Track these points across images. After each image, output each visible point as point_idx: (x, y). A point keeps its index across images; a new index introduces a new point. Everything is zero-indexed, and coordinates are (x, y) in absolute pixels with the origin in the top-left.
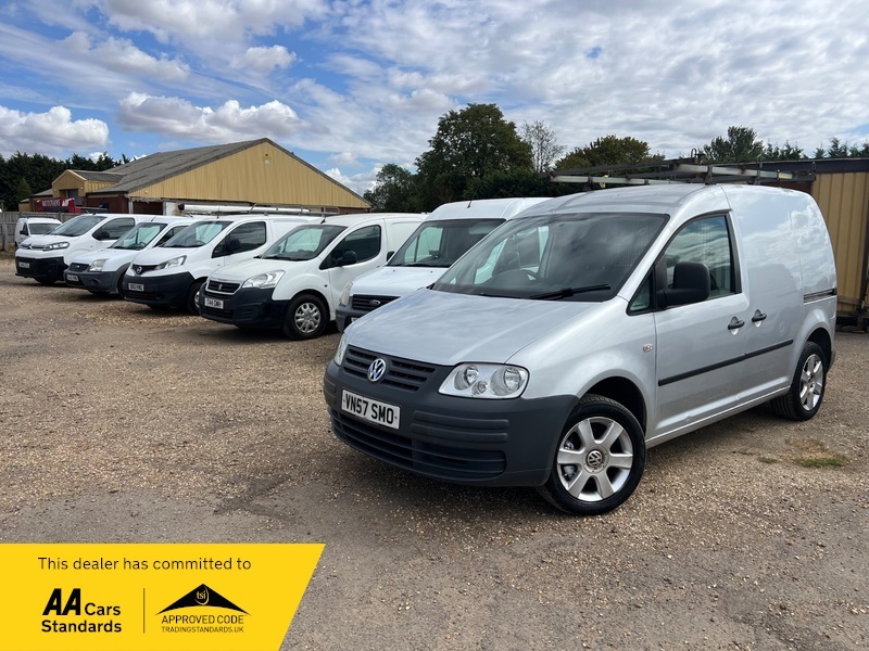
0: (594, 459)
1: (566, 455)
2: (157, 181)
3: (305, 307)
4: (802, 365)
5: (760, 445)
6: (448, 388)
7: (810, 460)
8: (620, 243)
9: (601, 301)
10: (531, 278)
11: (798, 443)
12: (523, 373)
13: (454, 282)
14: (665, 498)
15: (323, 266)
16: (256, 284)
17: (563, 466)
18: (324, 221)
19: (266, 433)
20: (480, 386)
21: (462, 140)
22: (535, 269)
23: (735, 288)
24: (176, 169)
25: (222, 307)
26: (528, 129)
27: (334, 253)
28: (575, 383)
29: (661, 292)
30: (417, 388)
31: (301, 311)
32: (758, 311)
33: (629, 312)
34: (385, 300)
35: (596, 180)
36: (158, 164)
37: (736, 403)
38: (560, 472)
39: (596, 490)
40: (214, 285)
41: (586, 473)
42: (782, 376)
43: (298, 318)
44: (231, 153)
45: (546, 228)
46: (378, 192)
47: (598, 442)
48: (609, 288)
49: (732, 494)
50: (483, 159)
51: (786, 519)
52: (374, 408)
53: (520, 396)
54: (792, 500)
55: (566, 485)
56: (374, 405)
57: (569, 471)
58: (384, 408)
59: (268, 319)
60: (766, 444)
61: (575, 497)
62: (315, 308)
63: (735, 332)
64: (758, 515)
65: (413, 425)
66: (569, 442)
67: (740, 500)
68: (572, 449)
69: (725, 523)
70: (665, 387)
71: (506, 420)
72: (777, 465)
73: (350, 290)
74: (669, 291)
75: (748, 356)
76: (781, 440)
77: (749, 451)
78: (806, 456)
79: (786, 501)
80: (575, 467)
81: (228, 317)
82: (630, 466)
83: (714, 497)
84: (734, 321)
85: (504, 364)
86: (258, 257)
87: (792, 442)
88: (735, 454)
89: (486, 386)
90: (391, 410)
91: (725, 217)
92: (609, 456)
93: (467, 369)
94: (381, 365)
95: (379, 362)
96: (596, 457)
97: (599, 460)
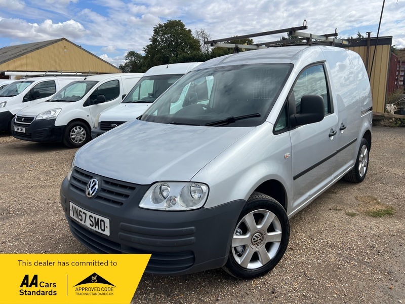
0: (256, 239)
1: (238, 238)
3: (76, 129)
4: (360, 152)
5: (342, 202)
7: (374, 212)
9: (256, 126)
11: (363, 199)
12: (204, 188)
13: (156, 114)
14: (300, 254)
15: (86, 104)
16: (44, 117)
17: (235, 248)
19: (33, 222)
20: (172, 200)
21: (166, 38)
22: (206, 102)
23: (330, 111)
25: (24, 132)
26: (197, 33)
27: (91, 97)
28: (242, 191)
29: (293, 116)
30: (122, 204)
31: (74, 131)
32: (342, 123)
33: (275, 132)
34: (119, 123)
35: (240, 46)
36: (5, 53)
37: (332, 181)
38: (234, 252)
39: (259, 259)
40: (19, 118)
41: (251, 250)
42: (350, 160)
43: (72, 135)
44: (45, 46)
45: (212, 77)
46: (126, 65)
47: (259, 227)
48: (260, 116)
49: (340, 245)
50: (177, 47)
51: (379, 264)
52: (91, 218)
53: (203, 206)
54: (377, 246)
55: (239, 260)
56: (90, 216)
57: (240, 249)
58: (98, 219)
59: (54, 137)
60: (345, 201)
61: (245, 267)
62: (82, 129)
63: (332, 138)
64: (361, 262)
65: (120, 233)
66: (239, 230)
67: (346, 250)
68: (241, 235)
69: (344, 273)
70: (297, 180)
71: (193, 227)
72: (357, 217)
73: (99, 118)
74: (298, 115)
75: (338, 152)
76: (352, 197)
77: (338, 208)
78: (371, 209)
79: (374, 247)
80: (244, 247)
81: (28, 137)
82: (280, 240)
83: (330, 249)
84: (332, 131)
85: (190, 182)
86: (48, 101)
87: (359, 199)
88: (331, 211)
89: (176, 199)
90: (103, 221)
91: (323, 65)
92: (266, 235)
93: (161, 186)
94: (95, 184)
95: (94, 181)
96: (258, 237)
97: (260, 239)
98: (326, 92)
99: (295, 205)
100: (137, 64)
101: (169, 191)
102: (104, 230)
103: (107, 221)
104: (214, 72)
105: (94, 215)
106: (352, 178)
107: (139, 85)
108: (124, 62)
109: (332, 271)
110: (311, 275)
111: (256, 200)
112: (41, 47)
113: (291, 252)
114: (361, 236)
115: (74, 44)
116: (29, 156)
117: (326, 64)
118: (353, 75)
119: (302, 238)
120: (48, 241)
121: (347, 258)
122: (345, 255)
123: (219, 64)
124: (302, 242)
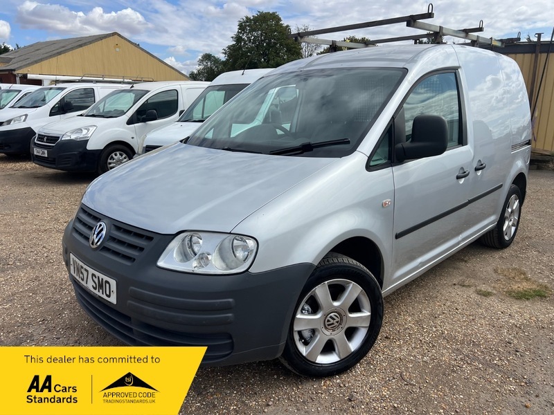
0: (332, 321)
1: (304, 319)
2: (36, 62)
3: (116, 155)
4: (507, 205)
5: (474, 275)
7: (519, 292)
8: (359, 100)
11: (505, 273)
12: (251, 243)
14: (400, 346)
15: (130, 122)
16: (73, 137)
17: (300, 333)
18: (132, 87)
19: (37, 278)
20: (203, 259)
21: (255, 37)
23: (462, 141)
24: (50, 54)
25: (46, 156)
27: (139, 112)
28: (310, 251)
29: (399, 145)
30: (134, 260)
31: (112, 158)
32: (480, 161)
33: (369, 167)
35: (339, 43)
36: (38, 50)
37: (458, 243)
38: (296, 337)
39: (334, 350)
40: (41, 137)
41: (324, 336)
42: (489, 216)
43: (110, 163)
44: (90, 42)
46: (199, 73)
47: (336, 304)
48: (348, 142)
49: (460, 337)
50: (269, 50)
51: (515, 369)
52: (94, 278)
53: (247, 270)
54: (516, 342)
55: (303, 350)
56: (93, 275)
57: (307, 334)
58: (102, 279)
59: (85, 165)
60: (479, 274)
61: (313, 361)
62: (124, 156)
63: (462, 181)
64: (488, 364)
65: (129, 301)
66: (307, 307)
67: (469, 345)
68: (309, 314)
69: (460, 379)
70: (401, 240)
71: (231, 300)
72: (493, 298)
73: (143, 140)
74: (407, 144)
75: (470, 202)
76: (490, 269)
77: (467, 283)
78: (515, 287)
79: (510, 343)
80: (313, 331)
81: (50, 163)
82: (368, 325)
83: (444, 342)
84: (462, 171)
85: (230, 233)
86: (81, 115)
87: (499, 271)
88: (456, 287)
89: (210, 257)
90: (108, 283)
91: (455, 73)
92: (347, 316)
93: (191, 238)
94: (102, 230)
95: (101, 225)
96: (334, 319)
97: (337, 322)
99: (397, 275)
100: (210, 69)
101: (201, 245)
102: (109, 296)
103: (113, 283)
105: (97, 274)
106: (493, 241)
107: (203, 97)
108: (196, 68)
109: (442, 374)
110: (410, 379)
111: (333, 265)
112: (85, 44)
113: (387, 343)
114: (494, 326)
115: (129, 41)
116: (50, 188)
117: (461, 72)
118: (509, 96)
119: (406, 324)
120: (50, 306)
121: (468, 356)
122: (465, 351)
123: (305, 67)
124: (405, 329)
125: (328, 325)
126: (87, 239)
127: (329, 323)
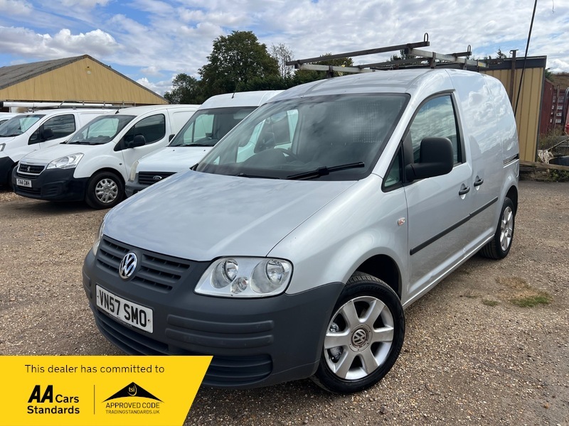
0: (359, 337)
1: (333, 336)
4: (502, 217)
5: (478, 286)
6: (205, 287)
7: (522, 301)
9: (357, 179)
10: (286, 155)
11: (507, 282)
12: (286, 266)
13: (217, 162)
14: (420, 359)
15: (117, 148)
16: (59, 166)
17: (329, 350)
18: (117, 112)
19: (44, 314)
20: (240, 283)
21: (230, 56)
23: (461, 159)
24: (17, 78)
25: (30, 186)
26: (275, 49)
27: (126, 137)
28: (339, 270)
29: (409, 166)
30: (170, 288)
32: (477, 177)
33: (385, 189)
34: (165, 175)
35: (335, 68)
37: (463, 256)
38: (327, 355)
39: (362, 366)
40: (24, 167)
41: (352, 352)
42: (488, 227)
44: (60, 66)
45: (295, 112)
46: (175, 93)
47: (362, 320)
48: (363, 165)
49: (475, 346)
50: (246, 69)
51: (530, 373)
52: (127, 308)
53: (283, 292)
54: (526, 347)
55: (334, 368)
56: (126, 305)
57: (335, 352)
58: (137, 309)
59: (72, 194)
60: (482, 285)
61: (343, 377)
62: (112, 183)
63: (464, 197)
64: (505, 371)
65: (167, 329)
66: (334, 325)
67: (484, 353)
68: (337, 332)
69: (480, 386)
70: (415, 255)
71: (270, 321)
72: (499, 307)
73: (136, 167)
74: (416, 165)
75: (472, 216)
76: (491, 279)
77: (472, 294)
78: (518, 295)
79: (522, 349)
80: (341, 349)
81: (34, 194)
82: (392, 339)
83: (461, 352)
84: (463, 188)
85: (266, 257)
86: (64, 143)
87: (501, 281)
88: (463, 299)
89: (247, 282)
90: (144, 312)
91: (451, 96)
92: (372, 332)
93: (225, 264)
95: (130, 256)
96: (360, 335)
97: (364, 338)
98: (455, 133)
99: (413, 289)
100: (189, 93)
101: (237, 270)
102: (144, 325)
103: (149, 312)
104: (298, 104)
105: (130, 304)
106: (491, 253)
107: (192, 121)
108: (171, 89)
109: (463, 382)
110: (435, 389)
111: (359, 283)
112: (55, 67)
113: (407, 356)
114: (504, 334)
115: (101, 64)
116: (36, 220)
117: (456, 94)
118: (492, 110)
119: (422, 337)
120: (65, 340)
121: (485, 364)
122: (482, 360)
123: (306, 93)
124: (422, 342)
125: (356, 342)
126: (116, 270)
127: (356, 339)
